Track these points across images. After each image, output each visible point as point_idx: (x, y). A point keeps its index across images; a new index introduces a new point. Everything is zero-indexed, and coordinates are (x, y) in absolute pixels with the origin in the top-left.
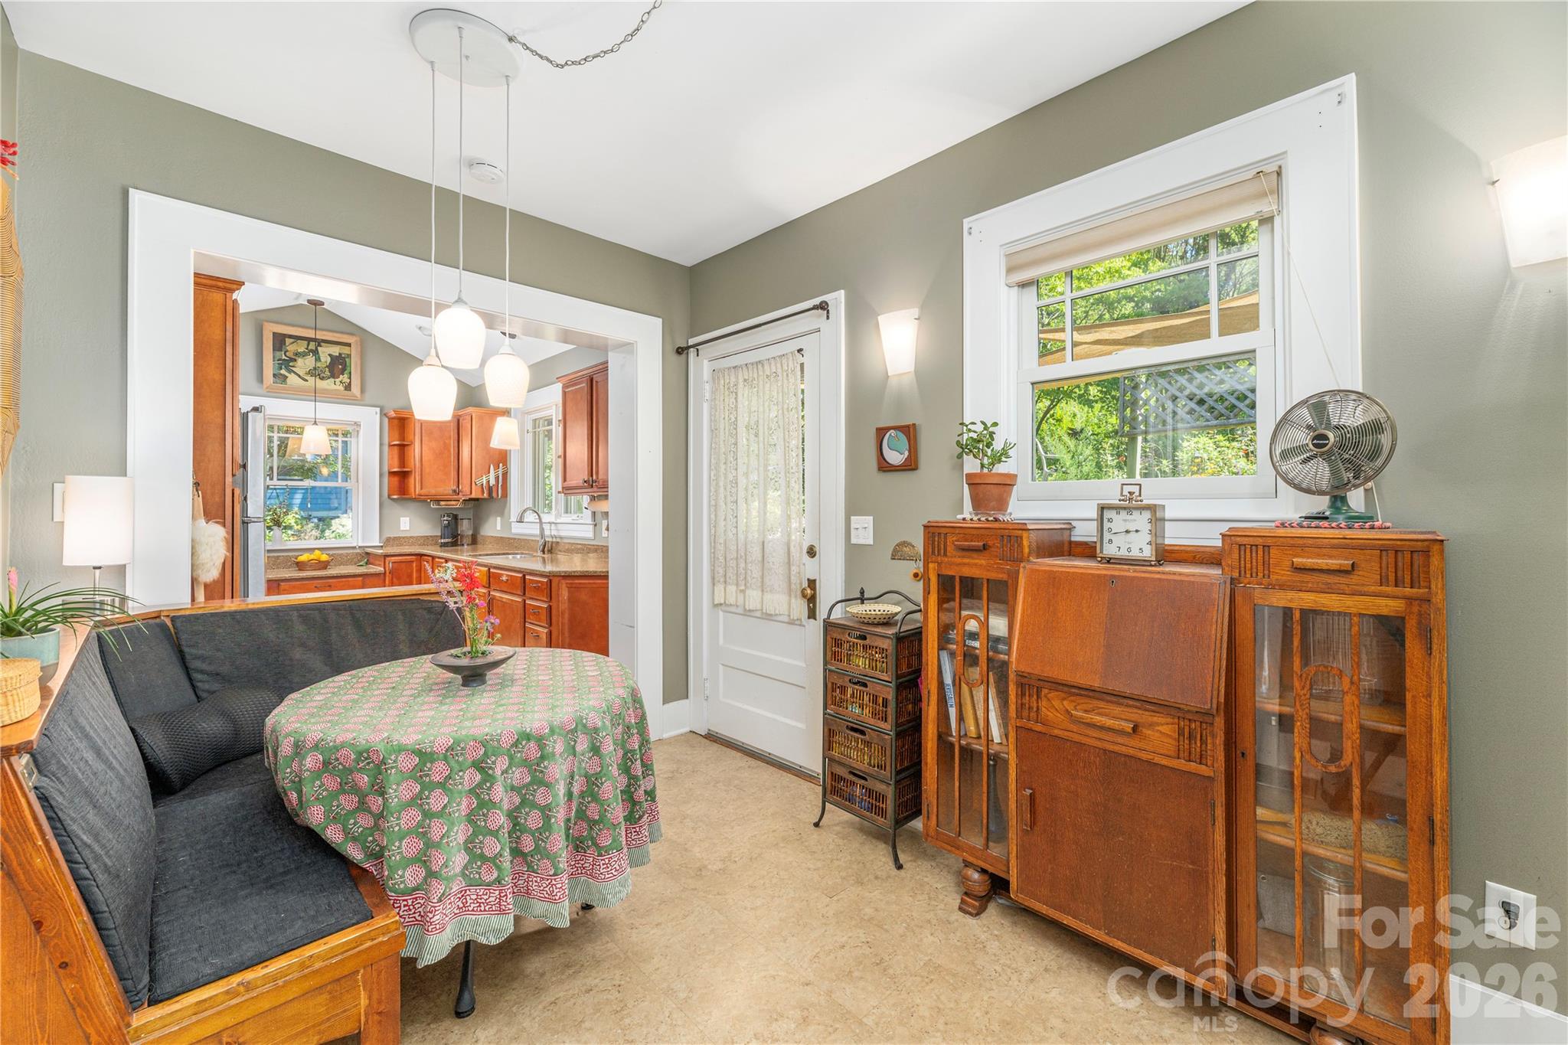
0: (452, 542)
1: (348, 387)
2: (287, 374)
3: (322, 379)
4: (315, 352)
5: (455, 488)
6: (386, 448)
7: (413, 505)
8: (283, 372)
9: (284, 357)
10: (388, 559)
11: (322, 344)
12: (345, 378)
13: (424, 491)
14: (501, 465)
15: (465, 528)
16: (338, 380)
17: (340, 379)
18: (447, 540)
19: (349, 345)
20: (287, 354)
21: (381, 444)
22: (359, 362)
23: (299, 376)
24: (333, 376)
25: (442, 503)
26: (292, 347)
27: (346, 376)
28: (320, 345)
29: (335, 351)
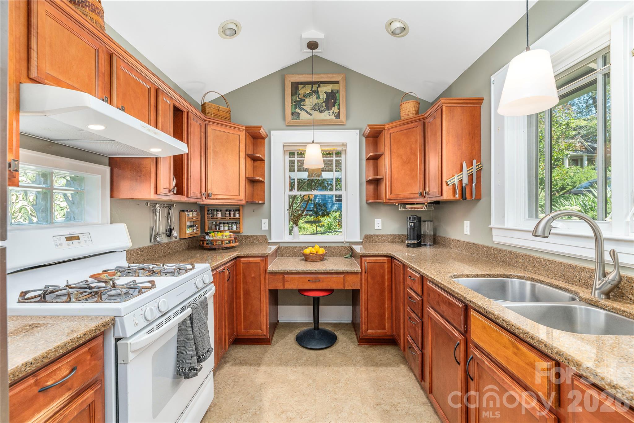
0: (417, 243)
1: (338, 116)
2: (299, 111)
3: (321, 112)
4: (316, 92)
5: (421, 191)
6: (364, 162)
7: (384, 209)
8: (297, 110)
9: (298, 99)
10: (364, 259)
11: (321, 85)
12: (335, 109)
13: (393, 196)
14: (475, 161)
15: (427, 228)
16: (331, 111)
17: (332, 111)
18: (413, 242)
19: (337, 82)
20: (300, 96)
21: (361, 159)
22: (344, 95)
23: (307, 112)
24: (328, 108)
25: (408, 206)
26: (303, 91)
27: (336, 107)
28: (319, 86)
29: (329, 88)
